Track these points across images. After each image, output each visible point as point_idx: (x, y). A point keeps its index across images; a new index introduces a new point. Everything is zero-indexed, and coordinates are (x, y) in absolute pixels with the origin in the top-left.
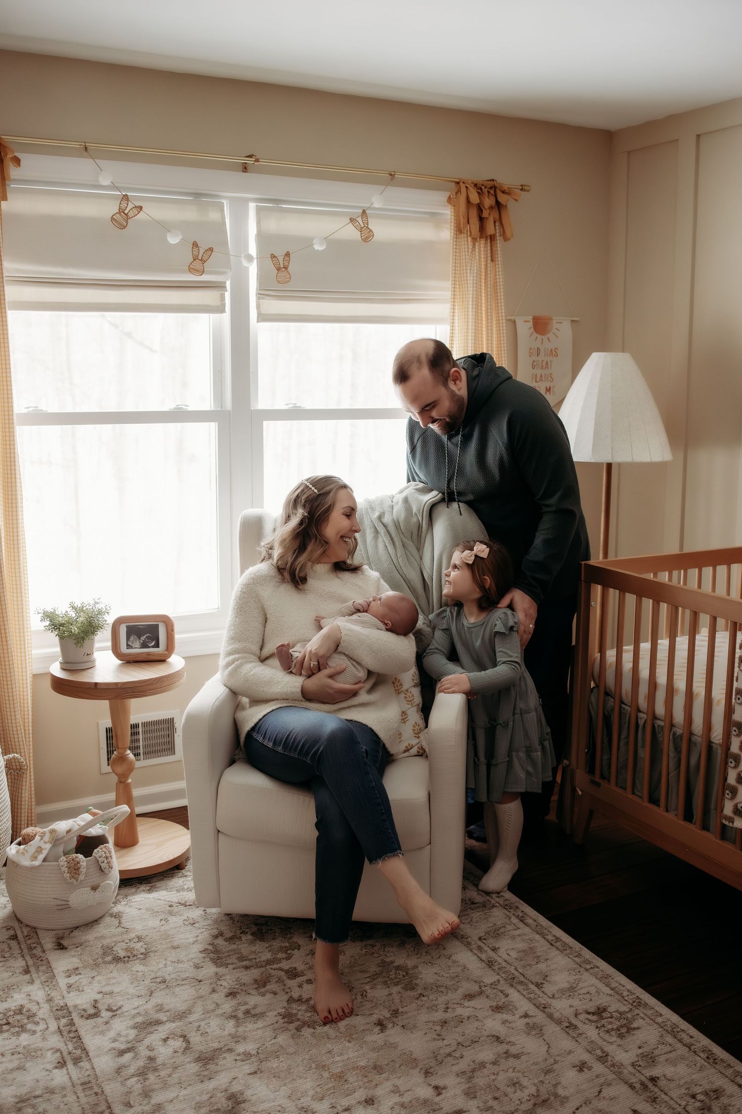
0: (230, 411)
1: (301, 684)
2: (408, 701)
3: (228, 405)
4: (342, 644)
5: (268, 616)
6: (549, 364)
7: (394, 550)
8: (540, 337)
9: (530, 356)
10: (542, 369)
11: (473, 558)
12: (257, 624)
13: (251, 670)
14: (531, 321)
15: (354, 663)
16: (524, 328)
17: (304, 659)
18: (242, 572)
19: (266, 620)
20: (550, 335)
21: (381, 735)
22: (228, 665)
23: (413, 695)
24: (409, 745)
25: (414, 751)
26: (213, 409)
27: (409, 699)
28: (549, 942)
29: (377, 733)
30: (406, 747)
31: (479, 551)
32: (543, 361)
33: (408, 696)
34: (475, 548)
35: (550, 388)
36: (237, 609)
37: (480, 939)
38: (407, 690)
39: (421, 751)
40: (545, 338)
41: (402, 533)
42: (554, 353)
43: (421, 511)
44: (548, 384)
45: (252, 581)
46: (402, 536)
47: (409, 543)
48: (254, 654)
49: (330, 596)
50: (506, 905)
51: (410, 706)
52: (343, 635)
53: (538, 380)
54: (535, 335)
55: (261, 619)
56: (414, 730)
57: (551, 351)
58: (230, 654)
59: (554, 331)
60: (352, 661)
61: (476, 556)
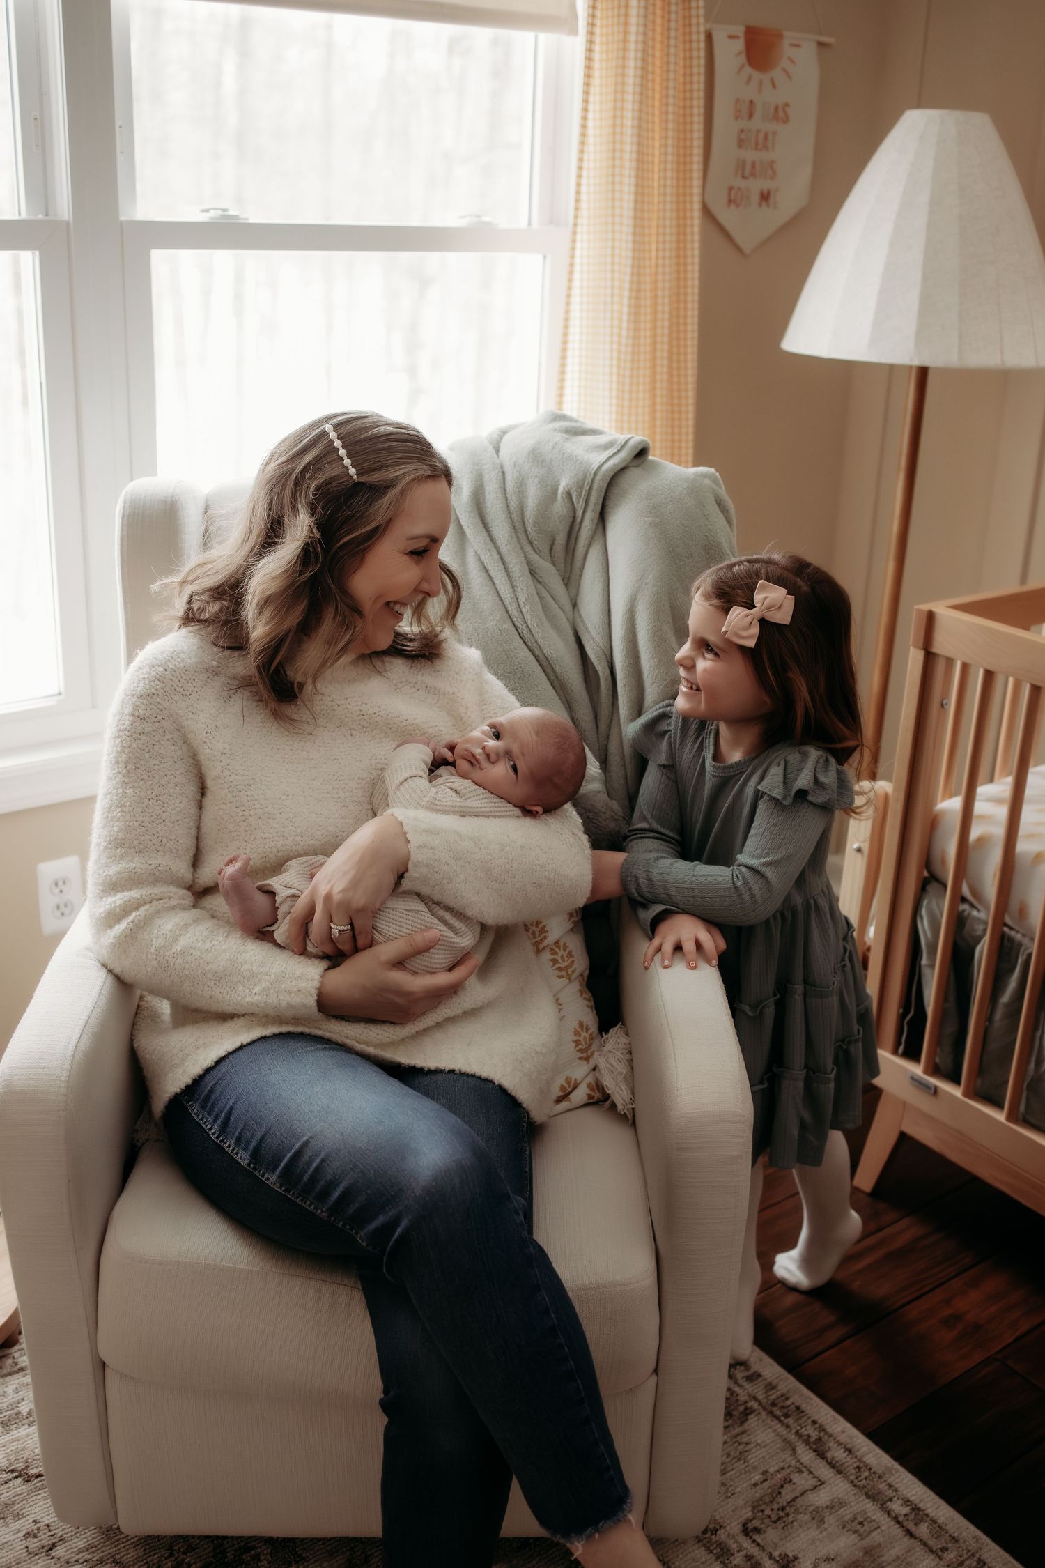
0: (68, 223)
1: (316, 984)
2: (560, 969)
3: (64, 206)
4: (413, 873)
5: (209, 783)
6: (770, 137)
7: (508, 587)
8: (757, 75)
9: (736, 118)
10: (756, 149)
11: (755, 630)
12: (179, 803)
13: (176, 939)
14: (742, 35)
15: (448, 916)
16: (730, 52)
17: (313, 914)
18: (130, 657)
19: (203, 790)
20: (776, 73)
21: (524, 1095)
22: (112, 918)
23: (570, 955)
24: (568, 1080)
25: (580, 1095)
26: (24, 216)
27: (563, 965)
28: (899, 1522)
29: (513, 1093)
30: (563, 1088)
31: (770, 608)
32: (758, 131)
33: (559, 958)
34: (758, 598)
35: (769, 193)
36: (126, 763)
37: (746, 1531)
38: (557, 943)
39: (597, 1095)
40: (766, 77)
41: (531, 544)
42: (781, 114)
43: (586, 487)
44: (763, 184)
45: (160, 685)
46: (528, 548)
47: (544, 566)
48: (179, 883)
49: (364, 723)
50: (773, 1404)
51: (565, 981)
52: (413, 846)
53: (747, 172)
54: (748, 70)
55: (192, 789)
56: (577, 1042)
57: (776, 109)
58: (112, 886)
59: (784, 63)
60: (441, 913)
61: (763, 622)
